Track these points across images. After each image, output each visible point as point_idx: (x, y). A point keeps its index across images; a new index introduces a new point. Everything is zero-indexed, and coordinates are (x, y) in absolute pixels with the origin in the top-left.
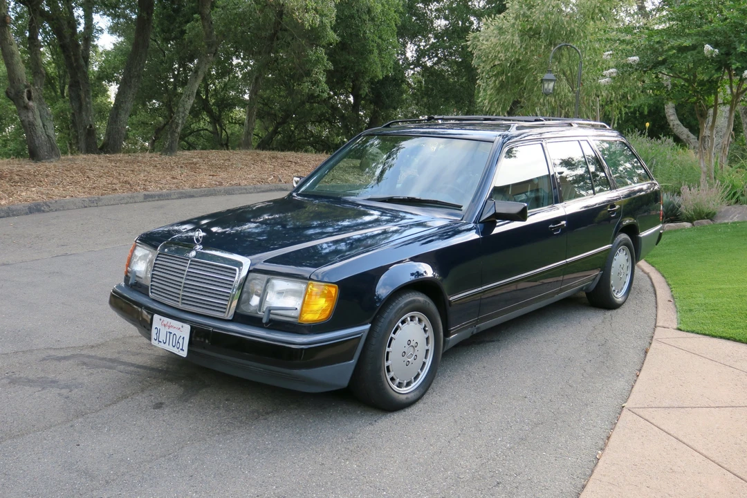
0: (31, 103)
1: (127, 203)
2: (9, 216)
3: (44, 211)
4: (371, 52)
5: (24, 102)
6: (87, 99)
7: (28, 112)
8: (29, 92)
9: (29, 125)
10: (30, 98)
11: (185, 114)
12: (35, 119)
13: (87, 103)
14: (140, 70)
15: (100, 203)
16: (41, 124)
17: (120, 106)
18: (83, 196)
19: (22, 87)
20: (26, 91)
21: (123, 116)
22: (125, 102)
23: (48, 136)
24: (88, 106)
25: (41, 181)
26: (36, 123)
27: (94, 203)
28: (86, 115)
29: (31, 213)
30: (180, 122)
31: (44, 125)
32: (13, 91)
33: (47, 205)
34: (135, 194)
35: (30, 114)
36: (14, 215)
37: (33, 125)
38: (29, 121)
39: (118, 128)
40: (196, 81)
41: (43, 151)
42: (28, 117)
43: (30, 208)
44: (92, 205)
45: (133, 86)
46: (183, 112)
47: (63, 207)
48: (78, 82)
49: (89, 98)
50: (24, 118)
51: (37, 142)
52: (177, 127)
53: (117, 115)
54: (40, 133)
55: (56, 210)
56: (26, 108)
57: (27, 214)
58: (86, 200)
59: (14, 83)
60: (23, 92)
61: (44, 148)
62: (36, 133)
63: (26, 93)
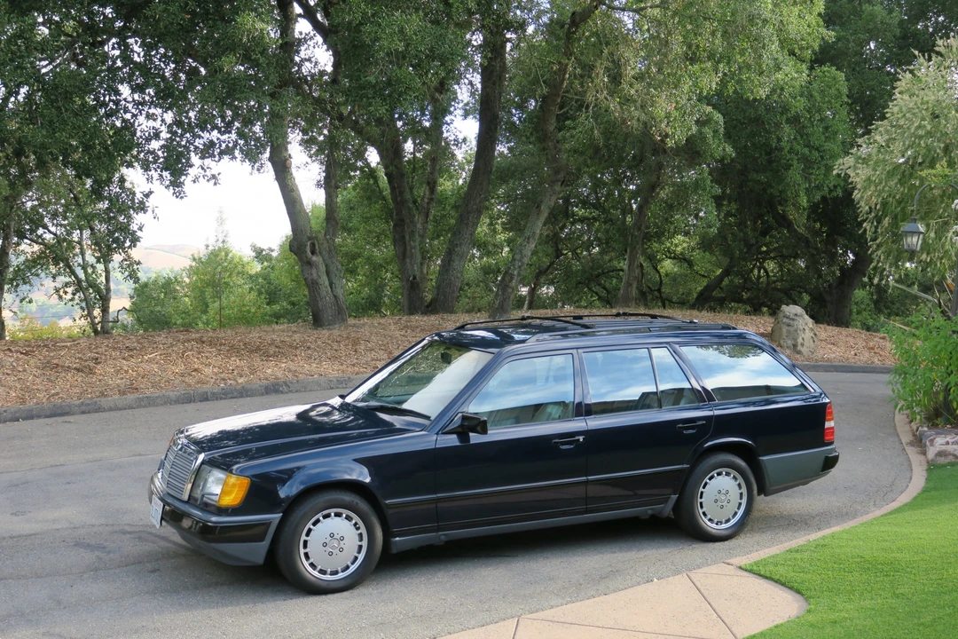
0: (314, 258)
2: (242, 397)
3: (282, 392)
4: (788, 167)
5: (306, 257)
6: (412, 242)
7: (311, 268)
8: (313, 245)
9: (313, 283)
10: (313, 253)
11: (523, 263)
12: (320, 277)
13: (411, 248)
14: (480, 202)
15: (350, 384)
16: (327, 283)
17: (454, 250)
18: (334, 375)
19: (305, 239)
20: (309, 243)
21: (457, 263)
22: (461, 244)
23: (335, 296)
24: (413, 251)
25: (297, 356)
26: (320, 281)
29: (267, 393)
30: (516, 273)
31: (331, 284)
32: (295, 244)
33: (287, 385)
35: (314, 271)
36: (247, 396)
37: (317, 284)
38: (312, 280)
39: (450, 280)
40: (538, 219)
41: (328, 314)
42: (312, 274)
43: (266, 388)
44: (340, 386)
45: (471, 224)
46: (520, 260)
47: (305, 387)
48: (403, 220)
49: (414, 241)
50: (306, 276)
51: (320, 304)
52: (510, 281)
53: (449, 262)
54: (325, 293)
55: (296, 391)
56: (309, 263)
57: (262, 395)
58: (335, 380)
60: (306, 245)
61: (329, 311)
62: (319, 294)
63: (308, 247)
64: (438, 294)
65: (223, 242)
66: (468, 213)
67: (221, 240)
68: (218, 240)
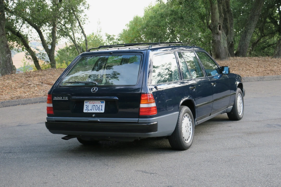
0: (220, 32)
1: (275, 80)
5: (217, 31)
6: (231, 28)
7: (218, 36)
8: (220, 26)
9: (218, 42)
10: (220, 29)
12: (221, 39)
15: (264, 79)
16: (223, 42)
17: (248, 31)
18: (256, 76)
19: (217, 24)
20: (219, 26)
21: (249, 36)
22: (250, 29)
24: (232, 31)
25: (234, 69)
27: (261, 79)
28: (230, 36)
32: (212, 26)
34: (279, 76)
35: (219, 37)
37: (220, 42)
38: (218, 40)
39: (245, 43)
41: (223, 55)
42: (218, 38)
44: (261, 80)
45: (255, 20)
47: (249, 80)
51: (220, 50)
53: (245, 36)
54: (222, 46)
55: (247, 82)
56: (218, 34)
58: (259, 77)
59: (214, 22)
60: (217, 26)
61: (223, 53)
62: (220, 46)
63: (218, 27)
64: (240, 49)
65: (100, 31)
66: (254, 16)
67: (99, 31)
68: (98, 31)
